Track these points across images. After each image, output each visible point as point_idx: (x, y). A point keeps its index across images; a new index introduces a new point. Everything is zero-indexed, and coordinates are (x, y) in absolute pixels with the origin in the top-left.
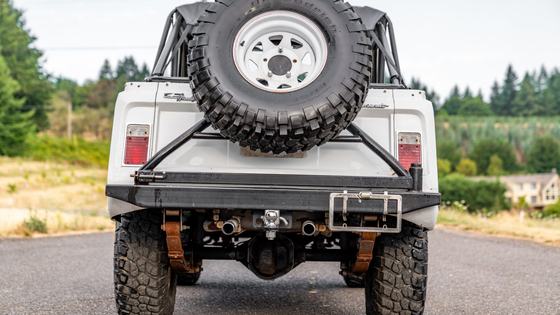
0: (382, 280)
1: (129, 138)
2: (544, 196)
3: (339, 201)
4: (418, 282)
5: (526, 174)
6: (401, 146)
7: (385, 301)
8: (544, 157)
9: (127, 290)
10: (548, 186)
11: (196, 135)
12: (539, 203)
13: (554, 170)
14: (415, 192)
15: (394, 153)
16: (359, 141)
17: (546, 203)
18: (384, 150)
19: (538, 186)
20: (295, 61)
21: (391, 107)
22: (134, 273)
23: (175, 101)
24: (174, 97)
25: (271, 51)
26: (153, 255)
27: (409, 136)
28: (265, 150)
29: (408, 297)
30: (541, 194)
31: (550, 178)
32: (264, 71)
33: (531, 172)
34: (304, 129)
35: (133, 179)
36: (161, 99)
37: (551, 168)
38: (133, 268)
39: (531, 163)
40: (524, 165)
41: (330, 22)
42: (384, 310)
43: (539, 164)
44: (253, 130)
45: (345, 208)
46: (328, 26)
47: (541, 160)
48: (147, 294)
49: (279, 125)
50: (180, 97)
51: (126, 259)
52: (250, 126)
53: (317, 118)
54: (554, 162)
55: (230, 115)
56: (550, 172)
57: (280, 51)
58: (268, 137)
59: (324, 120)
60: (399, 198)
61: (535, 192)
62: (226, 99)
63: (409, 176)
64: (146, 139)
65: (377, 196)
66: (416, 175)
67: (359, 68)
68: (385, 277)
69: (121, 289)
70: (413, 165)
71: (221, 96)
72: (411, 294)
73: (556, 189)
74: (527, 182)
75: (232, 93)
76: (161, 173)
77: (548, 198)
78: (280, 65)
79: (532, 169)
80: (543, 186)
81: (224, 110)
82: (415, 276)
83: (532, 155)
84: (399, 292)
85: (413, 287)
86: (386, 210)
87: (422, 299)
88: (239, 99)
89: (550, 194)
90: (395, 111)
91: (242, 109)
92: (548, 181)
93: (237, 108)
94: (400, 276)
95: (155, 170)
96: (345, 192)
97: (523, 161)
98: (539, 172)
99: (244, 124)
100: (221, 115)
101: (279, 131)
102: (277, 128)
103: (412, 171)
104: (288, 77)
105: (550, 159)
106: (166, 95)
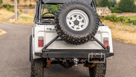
0: (96, 70)
1: (39, 40)
2: (104, 13)
3: (91, 56)
4: (104, 70)
5: (99, 7)
6: (104, 41)
7: (97, 74)
8: (104, 2)
9: (35, 74)
10: (105, 11)
11: (56, 40)
12: (103, 15)
13: (107, 6)
14: (108, 53)
15: (102, 43)
16: (95, 40)
17: (105, 15)
18: (100, 42)
19: (103, 11)
20: (80, 22)
21: (101, 31)
22: (37, 70)
23: (49, 30)
24: (49, 29)
25: (74, 19)
26: (41, 65)
27: (106, 39)
28: (74, 44)
29: (102, 73)
30: (103, 13)
31: (106, 8)
32: (73, 24)
33: (101, 7)
34: (84, 40)
35: (42, 51)
36: (46, 30)
37: (106, 5)
38: (36, 68)
39: (101, 4)
40: (99, 4)
41: (89, 13)
42: (96, 76)
43: (103, 4)
44: (72, 40)
45: (92, 57)
46: (88, 14)
47: (104, 3)
48: (40, 75)
49: (78, 39)
50: (51, 29)
51: (35, 66)
52: (71, 39)
53: (87, 38)
54: (107, 4)
55: (66, 37)
56: (106, 7)
57: (76, 19)
58: (75, 42)
59: (89, 38)
60: (105, 54)
61: (102, 12)
62: (65, 33)
63: (107, 49)
64: (43, 40)
65: (100, 54)
66: (108, 49)
67: (96, 25)
68: (97, 69)
69: (33, 74)
70: (107, 46)
71: (64, 32)
72: (103, 73)
73: (107, 11)
74: (100, 9)
75: (67, 32)
76: (48, 50)
77: (105, 14)
78: (76, 23)
79: (101, 6)
80: (104, 11)
81: (65, 36)
82: (104, 68)
83: (101, 2)
84: (100, 72)
85: (103, 71)
86: (101, 57)
87: (105, 74)
88: (69, 33)
89: (106, 13)
90: (102, 32)
91: (70, 35)
92: (105, 9)
93: (68, 35)
94: (100, 69)
95: (47, 49)
96: (92, 53)
97: (99, 3)
98: (103, 7)
99: (70, 39)
100: (64, 37)
101: (78, 41)
102: (78, 40)
103: (107, 48)
104: (79, 26)
105: (106, 3)
106: (47, 29)
